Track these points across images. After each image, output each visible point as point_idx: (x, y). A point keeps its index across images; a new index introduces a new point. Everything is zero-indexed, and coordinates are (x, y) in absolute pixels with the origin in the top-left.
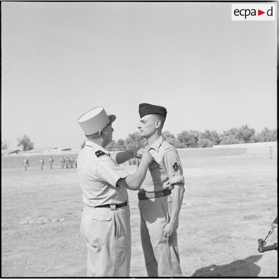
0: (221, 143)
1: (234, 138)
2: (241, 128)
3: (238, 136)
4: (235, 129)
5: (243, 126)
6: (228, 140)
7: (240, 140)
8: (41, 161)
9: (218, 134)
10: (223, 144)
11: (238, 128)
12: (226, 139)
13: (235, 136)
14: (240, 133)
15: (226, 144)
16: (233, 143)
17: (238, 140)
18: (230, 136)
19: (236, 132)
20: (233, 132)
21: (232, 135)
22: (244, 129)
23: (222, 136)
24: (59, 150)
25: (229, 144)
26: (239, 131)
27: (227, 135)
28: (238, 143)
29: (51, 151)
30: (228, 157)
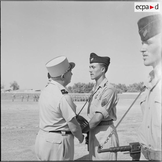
0: (127, 91)
1: (135, 89)
2: (140, 83)
3: (138, 88)
4: (136, 83)
5: (141, 83)
6: (131, 90)
7: (138, 90)
8: (22, 96)
9: (126, 86)
10: (128, 92)
11: (138, 83)
12: (130, 89)
13: (136, 88)
14: (139, 86)
15: (130, 92)
16: (134, 92)
17: (137, 90)
18: (133, 87)
19: (136, 85)
20: (135, 85)
21: (134, 87)
22: (141, 84)
23: (129, 87)
24: (34, 91)
25: (132, 92)
26: (138, 85)
27: (131, 87)
28: (137, 92)
29: (29, 91)
30: (130, 99)
